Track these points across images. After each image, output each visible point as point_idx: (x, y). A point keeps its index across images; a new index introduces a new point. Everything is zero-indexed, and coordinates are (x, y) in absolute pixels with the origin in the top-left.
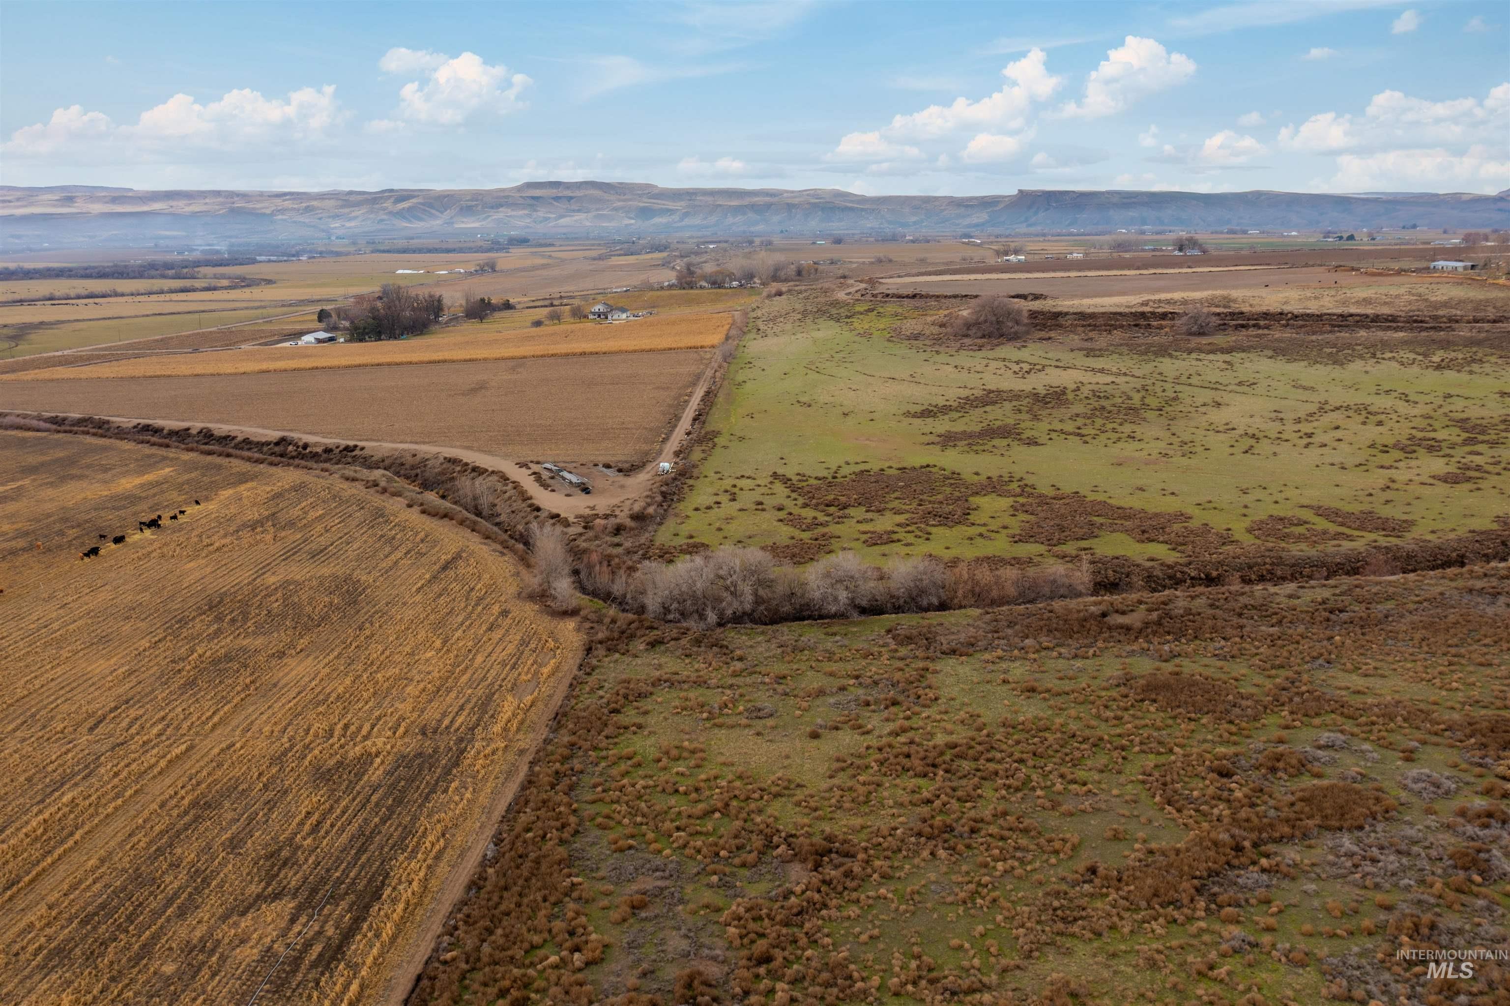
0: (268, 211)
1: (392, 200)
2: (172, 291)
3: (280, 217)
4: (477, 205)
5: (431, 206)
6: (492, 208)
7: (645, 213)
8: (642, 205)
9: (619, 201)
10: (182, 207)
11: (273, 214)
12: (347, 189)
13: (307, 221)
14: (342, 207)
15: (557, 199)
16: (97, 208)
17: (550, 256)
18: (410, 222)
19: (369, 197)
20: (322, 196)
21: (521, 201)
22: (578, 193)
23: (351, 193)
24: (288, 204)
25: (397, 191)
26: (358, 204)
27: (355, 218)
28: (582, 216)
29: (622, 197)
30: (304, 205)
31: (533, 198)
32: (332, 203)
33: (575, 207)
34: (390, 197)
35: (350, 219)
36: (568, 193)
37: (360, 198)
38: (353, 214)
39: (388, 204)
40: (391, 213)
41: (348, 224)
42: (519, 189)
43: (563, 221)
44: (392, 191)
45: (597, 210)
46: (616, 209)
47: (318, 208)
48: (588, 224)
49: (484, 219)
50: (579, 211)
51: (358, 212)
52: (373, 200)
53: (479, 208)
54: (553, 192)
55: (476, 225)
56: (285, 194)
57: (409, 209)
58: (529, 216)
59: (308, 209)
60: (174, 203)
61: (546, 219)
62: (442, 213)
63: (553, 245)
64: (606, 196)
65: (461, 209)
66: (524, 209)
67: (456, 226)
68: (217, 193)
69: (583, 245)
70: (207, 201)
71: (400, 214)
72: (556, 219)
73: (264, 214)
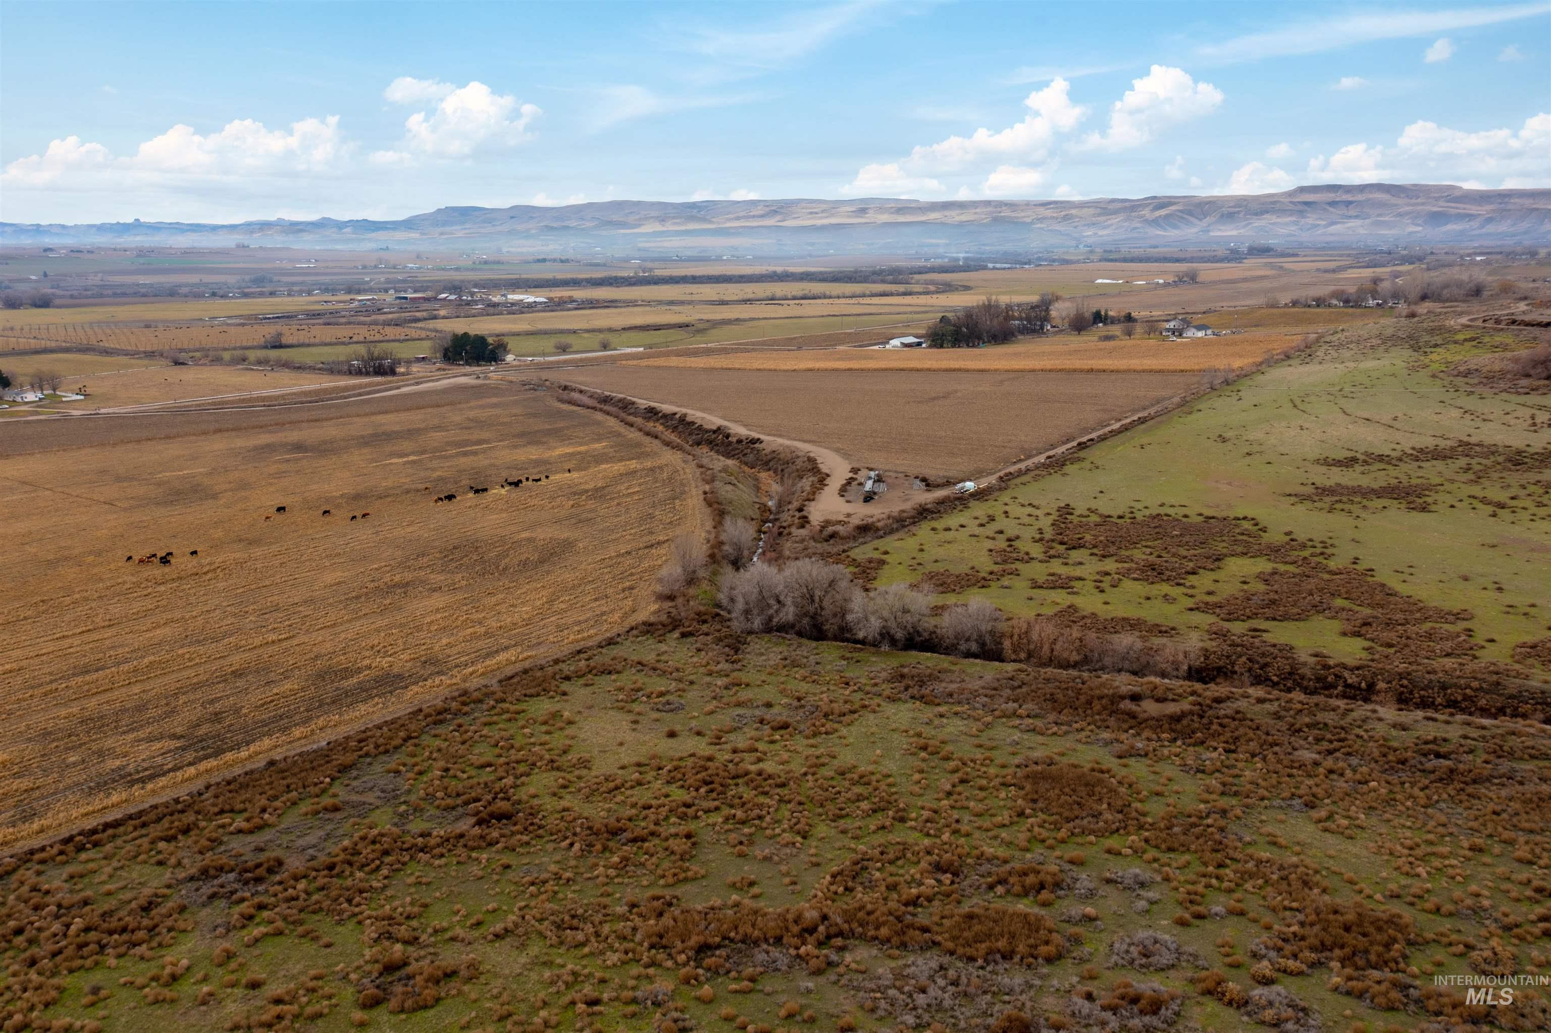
0: (1028, 220)
1: (1151, 207)
2: (873, 295)
3: (1038, 226)
4: (1238, 212)
5: (1190, 213)
6: (1256, 214)
7: (1437, 218)
8: (1435, 209)
9: (1408, 205)
10: (956, 216)
11: (1032, 223)
12: (1111, 197)
13: (1062, 229)
14: (1099, 215)
15: (1333, 204)
16: (885, 218)
17: (1281, 267)
18: (1165, 230)
19: (1127, 204)
20: (1082, 205)
21: (1291, 207)
22: (1360, 197)
23: (1113, 201)
24: (1048, 213)
25: (1160, 198)
26: (1116, 212)
27: (1109, 226)
28: (1357, 223)
29: (1413, 201)
30: (1063, 213)
31: (1306, 203)
32: (1091, 211)
33: (1352, 212)
34: (1147, 205)
35: (1104, 228)
36: (1348, 197)
37: (1119, 205)
38: (1109, 222)
39: (1146, 212)
40: (1146, 221)
41: (1101, 233)
42: (1290, 194)
43: (1333, 229)
44: (1154, 198)
45: (1379, 215)
46: (1400, 215)
47: (1077, 217)
48: (1362, 231)
49: (1244, 227)
50: (1356, 217)
51: (1115, 220)
52: (1130, 207)
53: (1241, 215)
54: (1331, 196)
55: (1234, 233)
56: (1050, 203)
57: (1167, 217)
58: (1295, 223)
59: (1066, 218)
60: (947, 213)
61: (1316, 226)
62: (1201, 220)
63: (1296, 255)
64: (1394, 200)
65: (1222, 216)
66: (1291, 215)
67: (1212, 234)
68: (988, 203)
69: (1331, 255)
70: (978, 210)
71: (1155, 222)
72: (1326, 226)
73: (1024, 223)
